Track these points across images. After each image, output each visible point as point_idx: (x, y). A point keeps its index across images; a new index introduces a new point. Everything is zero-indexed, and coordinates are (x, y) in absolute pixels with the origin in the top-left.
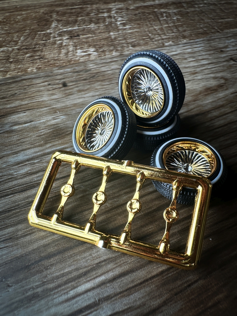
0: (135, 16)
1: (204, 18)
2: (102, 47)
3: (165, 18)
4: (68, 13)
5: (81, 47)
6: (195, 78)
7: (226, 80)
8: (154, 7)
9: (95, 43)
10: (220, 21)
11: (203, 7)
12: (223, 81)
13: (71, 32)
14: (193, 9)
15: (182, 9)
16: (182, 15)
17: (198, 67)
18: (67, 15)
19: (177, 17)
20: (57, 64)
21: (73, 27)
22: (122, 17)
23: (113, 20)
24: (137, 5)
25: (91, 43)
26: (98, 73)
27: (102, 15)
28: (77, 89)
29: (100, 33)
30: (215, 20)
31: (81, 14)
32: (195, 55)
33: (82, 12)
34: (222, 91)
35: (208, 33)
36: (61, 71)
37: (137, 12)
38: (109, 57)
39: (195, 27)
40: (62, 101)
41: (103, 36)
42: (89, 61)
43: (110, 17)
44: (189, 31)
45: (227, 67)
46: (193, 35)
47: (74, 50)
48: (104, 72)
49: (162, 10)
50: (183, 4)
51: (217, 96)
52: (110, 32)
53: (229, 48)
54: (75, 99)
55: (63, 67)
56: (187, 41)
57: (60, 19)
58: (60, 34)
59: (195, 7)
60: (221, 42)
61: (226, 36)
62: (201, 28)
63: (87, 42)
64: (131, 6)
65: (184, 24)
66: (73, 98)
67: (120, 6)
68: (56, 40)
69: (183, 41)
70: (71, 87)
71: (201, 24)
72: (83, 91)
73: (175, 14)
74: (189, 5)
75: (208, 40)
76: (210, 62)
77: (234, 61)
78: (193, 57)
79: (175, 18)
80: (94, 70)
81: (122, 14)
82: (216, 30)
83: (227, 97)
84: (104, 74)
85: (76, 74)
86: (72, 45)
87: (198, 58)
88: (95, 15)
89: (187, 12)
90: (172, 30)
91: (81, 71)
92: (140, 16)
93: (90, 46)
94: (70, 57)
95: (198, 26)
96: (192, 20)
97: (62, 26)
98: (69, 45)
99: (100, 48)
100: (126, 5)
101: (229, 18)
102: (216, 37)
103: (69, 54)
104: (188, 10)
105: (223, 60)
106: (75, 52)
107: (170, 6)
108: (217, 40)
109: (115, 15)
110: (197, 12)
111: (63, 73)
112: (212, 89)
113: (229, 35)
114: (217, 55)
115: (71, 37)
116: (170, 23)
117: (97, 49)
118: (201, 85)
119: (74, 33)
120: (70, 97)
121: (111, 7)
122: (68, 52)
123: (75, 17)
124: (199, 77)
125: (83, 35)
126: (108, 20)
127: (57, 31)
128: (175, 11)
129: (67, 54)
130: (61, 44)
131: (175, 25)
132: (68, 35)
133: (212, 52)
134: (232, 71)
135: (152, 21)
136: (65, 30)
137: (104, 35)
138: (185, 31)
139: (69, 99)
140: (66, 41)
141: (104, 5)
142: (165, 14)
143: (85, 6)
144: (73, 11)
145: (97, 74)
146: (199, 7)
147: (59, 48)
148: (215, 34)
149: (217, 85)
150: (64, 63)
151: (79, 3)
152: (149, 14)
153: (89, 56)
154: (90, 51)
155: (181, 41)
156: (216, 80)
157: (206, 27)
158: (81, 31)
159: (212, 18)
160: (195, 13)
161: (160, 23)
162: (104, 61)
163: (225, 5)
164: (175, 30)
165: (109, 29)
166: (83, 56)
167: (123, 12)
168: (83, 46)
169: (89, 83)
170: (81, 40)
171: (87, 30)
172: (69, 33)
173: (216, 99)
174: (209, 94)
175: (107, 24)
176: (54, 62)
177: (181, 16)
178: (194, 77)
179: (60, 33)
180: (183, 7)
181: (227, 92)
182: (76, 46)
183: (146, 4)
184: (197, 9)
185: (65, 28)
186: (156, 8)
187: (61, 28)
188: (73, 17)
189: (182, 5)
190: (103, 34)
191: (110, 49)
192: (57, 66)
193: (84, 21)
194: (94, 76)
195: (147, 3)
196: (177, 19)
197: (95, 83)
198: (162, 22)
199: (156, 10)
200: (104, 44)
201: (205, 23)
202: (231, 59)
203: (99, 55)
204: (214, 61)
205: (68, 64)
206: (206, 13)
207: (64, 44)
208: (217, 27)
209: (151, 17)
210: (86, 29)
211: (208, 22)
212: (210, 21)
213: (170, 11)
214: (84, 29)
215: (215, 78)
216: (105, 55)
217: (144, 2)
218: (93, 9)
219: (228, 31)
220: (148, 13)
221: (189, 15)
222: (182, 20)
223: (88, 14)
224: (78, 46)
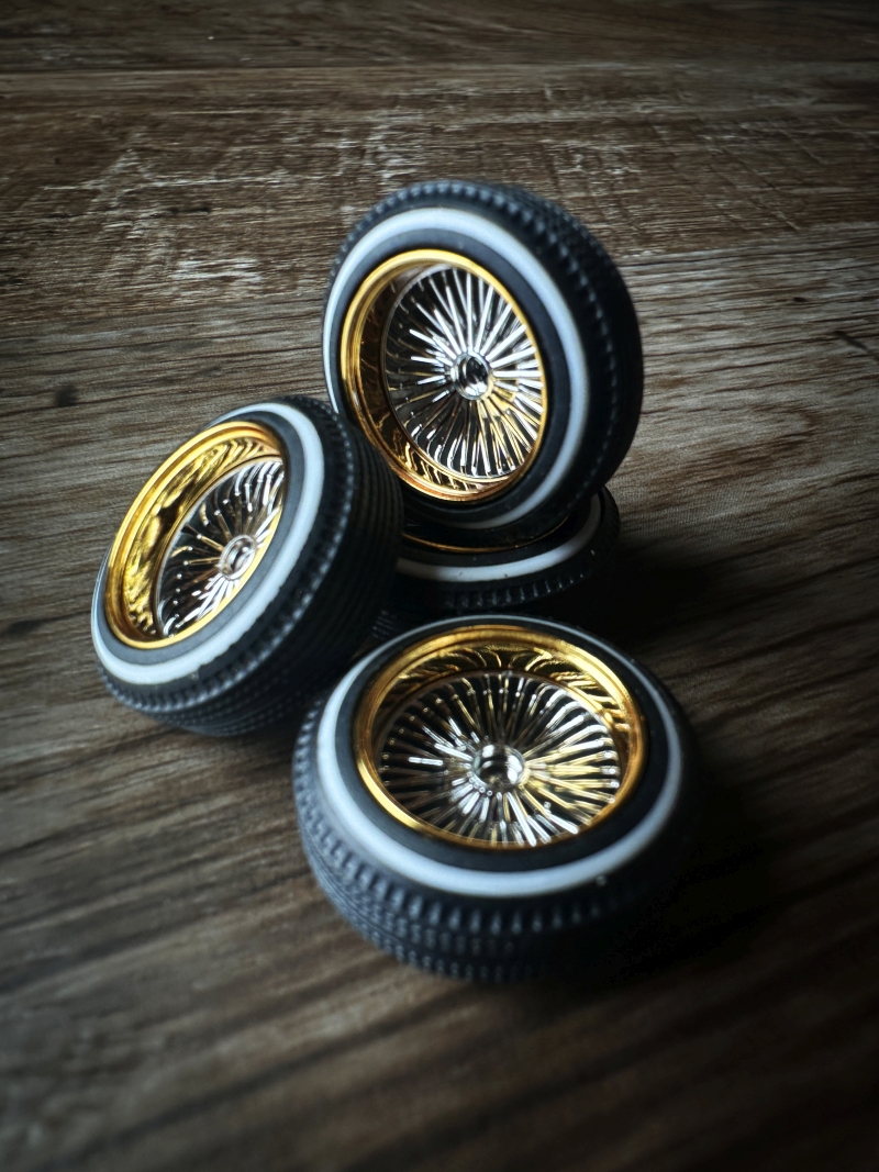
0: (457, 157)
1: (735, 179)
2: (291, 253)
3: (578, 168)
4: (196, 129)
5: (203, 248)
6: (674, 403)
7: (814, 418)
8: (540, 132)
9: (266, 240)
10: (797, 191)
11: (732, 141)
12: (797, 425)
13: (180, 191)
14: (693, 147)
15: (649, 145)
16: (648, 164)
17: (691, 356)
18: (188, 136)
19: (626, 168)
20: (71, 308)
21: (195, 177)
22: (406, 155)
23: (368, 163)
24: (478, 121)
25: (247, 237)
26: (237, 359)
27: (331, 145)
28: (118, 418)
29: (297, 203)
30: (778, 188)
31: (247, 136)
32: (683, 309)
33: (252, 129)
34: (793, 466)
35: (744, 231)
36: (77, 338)
37: (471, 143)
38: (309, 295)
39: (694, 208)
40: (25, 468)
41: (309, 216)
42: (215, 304)
43: (359, 152)
44: (667, 221)
45: (821, 366)
46: (683, 235)
47: (168, 258)
48: (264, 356)
49: (572, 143)
50: (656, 127)
51: (770, 488)
52: (341, 202)
53: (831, 289)
54: (87, 464)
55: (89, 323)
56: (659, 254)
57: (157, 147)
58: (133, 199)
59: (703, 142)
60: (798, 267)
61: (819, 246)
62: (721, 212)
63: (230, 235)
64: (452, 122)
65: (654, 195)
66: (83, 460)
67: (410, 118)
68: (104, 220)
69: (638, 252)
70: (93, 409)
71: (723, 197)
72: (142, 428)
73: (622, 158)
74: (678, 133)
75: (746, 257)
76: (744, 340)
77: (851, 341)
78: (676, 318)
79: (617, 172)
80: (223, 343)
81: (411, 147)
82: (781, 221)
83: (814, 499)
84: (261, 363)
85: (139, 354)
86: (167, 239)
87: (696, 321)
88: (301, 141)
89: (672, 154)
90: (599, 212)
91: (163, 344)
92: (479, 156)
93: (240, 249)
94: (138, 284)
95: (707, 204)
96: (685, 182)
97: (151, 170)
98: (155, 239)
99: (282, 257)
100: (434, 118)
101: (835, 185)
102: (776, 247)
103: (141, 272)
104: (672, 150)
105: (805, 336)
106: (169, 264)
107: (605, 131)
108: (783, 258)
109: (382, 148)
110: (710, 157)
111: (79, 347)
112: (745, 457)
113: (831, 244)
114: (780, 312)
115: (175, 211)
116: (595, 189)
117: (268, 263)
118: (695, 438)
119: (193, 198)
120: (65, 453)
121: (370, 119)
122: (137, 266)
123: (219, 142)
124: (692, 402)
125: (225, 206)
126: (346, 161)
127: (124, 187)
128: (621, 148)
129: (128, 273)
130: (123, 233)
131: (615, 196)
132: (164, 203)
133: (757, 302)
134: (842, 384)
135: (524, 176)
136: (160, 184)
137: (313, 214)
138: (652, 217)
139: (58, 463)
140: (145, 225)
141: (348, 112)
142: (579, 157)
143: (269, 111)
144: (220, 123)
145: (229, 362)
146: (717, 142)
147: (104, 249)
148: (775, 236)
149: (770, 438)
150: (101, 309)
151: (251, 99)
152: (518, 151)
153: (221, 286)
154: (237, 266)
155: (630, 253)
156: (769, 416)
157: (740, 209)
158: (221, 194)
159: (765, 181)
160: (701, 159)
161: (556, 184)
162: (283, 310)
163: (819, 140)
164: (611, 213)
165: (340, 192)
166: (196, 285)
167: (417, 138)
168: (210, 248)
169: (181, 397)
170: (212, 223)
171: (249, 190)
172: (170, 196)
173: (762, 503)
174: (731, 477)
175: (338, 174)
176: (64, 298)
177: (642, 168)
178: (669, 398)
179: (134, 195)
180: (655, 137)
181: (816, 474)
182: (179, 246)
183: (509, 120)
184: (710, 148)
185: (162, 180)
186: (546, 134)
187: (146, 176)
188: (210, 143)
189: (654, 131)
190: (312, 210)
191: (321, 266)
192: (65, 318)
193: (248, 161)
194: (217, 369)
195: (519, 115)
196: (627, 173)
197: (208, 398)
198: (562, 181)
199: (547, 141)
200: (301, 246)
201: (736, 196)
202: (840, 334)
203: (269, 283)
204: (765, 337)
205: (119, 312)
206: (742, 163)
207: (135, 233)
208: (786, 213)
209: (524, 163)
210: (246, 187)
211: (747, 195)
212: (757, 189)
213: (605, 148)
214: (239, 187)
215: (761, 408)
216: (294, 287)
217: (507, 114)
218: (298, 124)
219: (831, 227)
220: (512, 149)
221: (677, 165)
222: (643, 181)
223: (274, 138)
224: (192, 244)
